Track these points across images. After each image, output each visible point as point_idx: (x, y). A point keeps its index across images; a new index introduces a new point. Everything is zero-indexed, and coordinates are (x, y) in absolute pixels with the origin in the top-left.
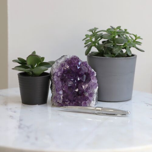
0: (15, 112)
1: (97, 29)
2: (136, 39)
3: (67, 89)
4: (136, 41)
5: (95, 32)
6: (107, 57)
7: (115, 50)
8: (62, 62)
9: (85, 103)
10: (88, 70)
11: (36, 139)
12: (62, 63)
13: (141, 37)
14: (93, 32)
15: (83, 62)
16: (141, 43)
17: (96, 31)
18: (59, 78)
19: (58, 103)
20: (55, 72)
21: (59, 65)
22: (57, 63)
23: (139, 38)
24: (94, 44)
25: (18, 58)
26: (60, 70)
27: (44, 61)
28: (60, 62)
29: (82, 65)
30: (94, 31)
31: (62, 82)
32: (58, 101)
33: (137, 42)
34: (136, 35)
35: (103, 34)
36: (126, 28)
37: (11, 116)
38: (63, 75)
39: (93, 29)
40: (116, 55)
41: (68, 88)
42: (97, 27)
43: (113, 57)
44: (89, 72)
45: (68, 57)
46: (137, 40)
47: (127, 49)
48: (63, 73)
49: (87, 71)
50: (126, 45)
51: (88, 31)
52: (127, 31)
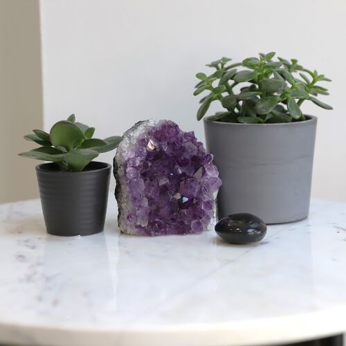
0: (33, 248)
1: (229, 60)
2: (314, 82)
3: (158, 195)
4: (315, 84)
5: (222, 67)
6: (245, 123)
7: (262, 106)
8: (140, 135)
9: (199, 224)
10: (199, 150)
11: (56, 303)
12: (141, 138)
13: (326, 77)
14: (218, 69)
15: (186, 133)
16: (326, 90)
17: (226, 66)
18: (139, 172)
19: (139, 227)
20: (129, 159)
21: (134, 142)
22: (130, 138)
23: (322, 78)
24: (216, 95)
25: (34, 131)
26: (139, 154)
27: (94, 137)
28: (135, 135)
29: (186, 140)
30: (220, 65)
31: (145, 180)
32: (138, 223)
33: (316, 87)
34: (315, 72)
35: (238, 71)
36: (294, 58)
37: (20, 256)
38: (148, 164)
39: (219, 62)
40: (267, 118)
41: (160, 193)
42: (227, 56)
43: (259, 122)
44: (200, 155)
45: (151, 124)
46: (318, 84)
47: (289, 103)
48: (147, 159)
49: (195, 153)
50: (289, 95)
51: (207, 65)
52: (299, 63)
